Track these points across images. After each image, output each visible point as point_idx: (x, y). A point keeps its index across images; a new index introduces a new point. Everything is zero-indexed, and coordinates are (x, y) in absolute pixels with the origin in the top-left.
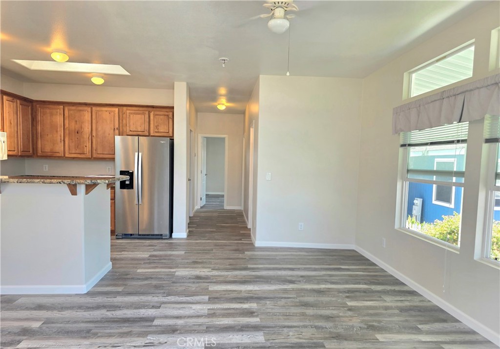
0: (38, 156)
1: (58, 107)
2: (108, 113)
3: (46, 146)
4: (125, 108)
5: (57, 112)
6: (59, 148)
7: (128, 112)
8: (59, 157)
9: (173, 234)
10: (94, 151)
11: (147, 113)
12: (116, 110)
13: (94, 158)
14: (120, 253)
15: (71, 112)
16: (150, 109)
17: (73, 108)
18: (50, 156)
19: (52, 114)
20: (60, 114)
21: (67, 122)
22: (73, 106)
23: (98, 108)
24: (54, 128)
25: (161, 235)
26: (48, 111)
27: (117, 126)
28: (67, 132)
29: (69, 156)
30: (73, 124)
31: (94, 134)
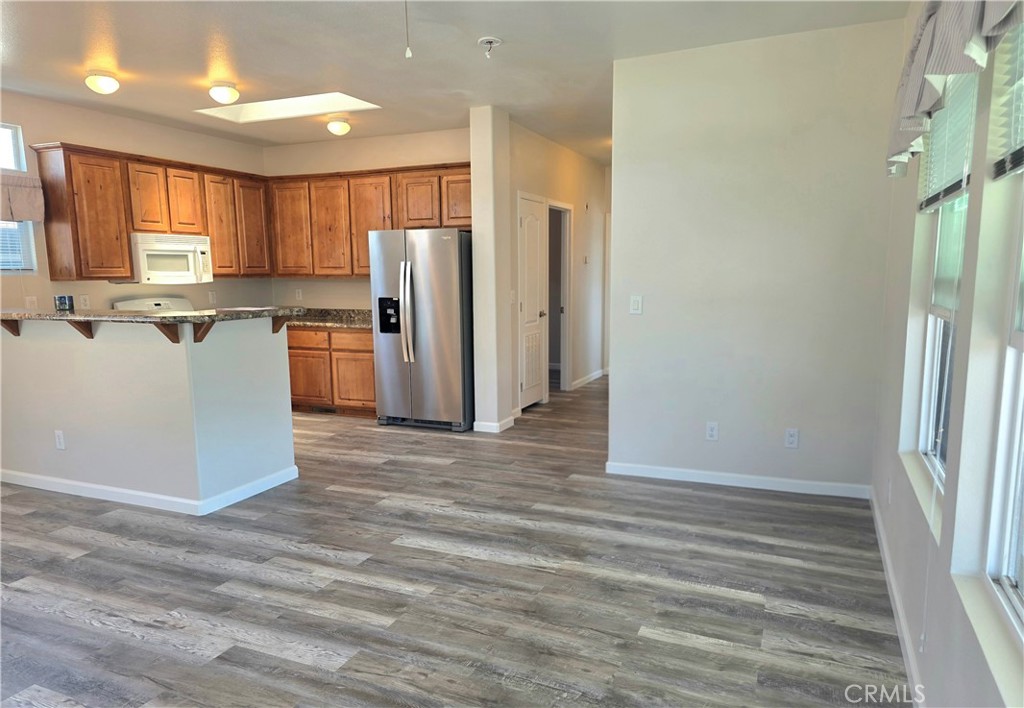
0: (279, 275)
1: (299, 184)
2: (372, 188)
3: (287, 257)
4: (400, 175)
5: (300, 195)
6: (306, 260)
7: (405, 182)
8: (307, 275)
9: (475, 423)
10: (355, 263)
11: (436, 179)
12: (386, 179)
13: (357, 275)
14: (346, 452)
15: (321, 192)
16: (441, 172)
17: (322, 184)
18: (295, 275)
19: (293, 199)
20: (305, 197)
21: (314, 210)
22: (323, 180)
23: (359, 181)
24: (296, 221)
25: (450, 424)
26: (288, 193)
27: (388, 212)
28: (315, 229)
29: (321, 273)
30: (323, 214)
31: (354, 231)
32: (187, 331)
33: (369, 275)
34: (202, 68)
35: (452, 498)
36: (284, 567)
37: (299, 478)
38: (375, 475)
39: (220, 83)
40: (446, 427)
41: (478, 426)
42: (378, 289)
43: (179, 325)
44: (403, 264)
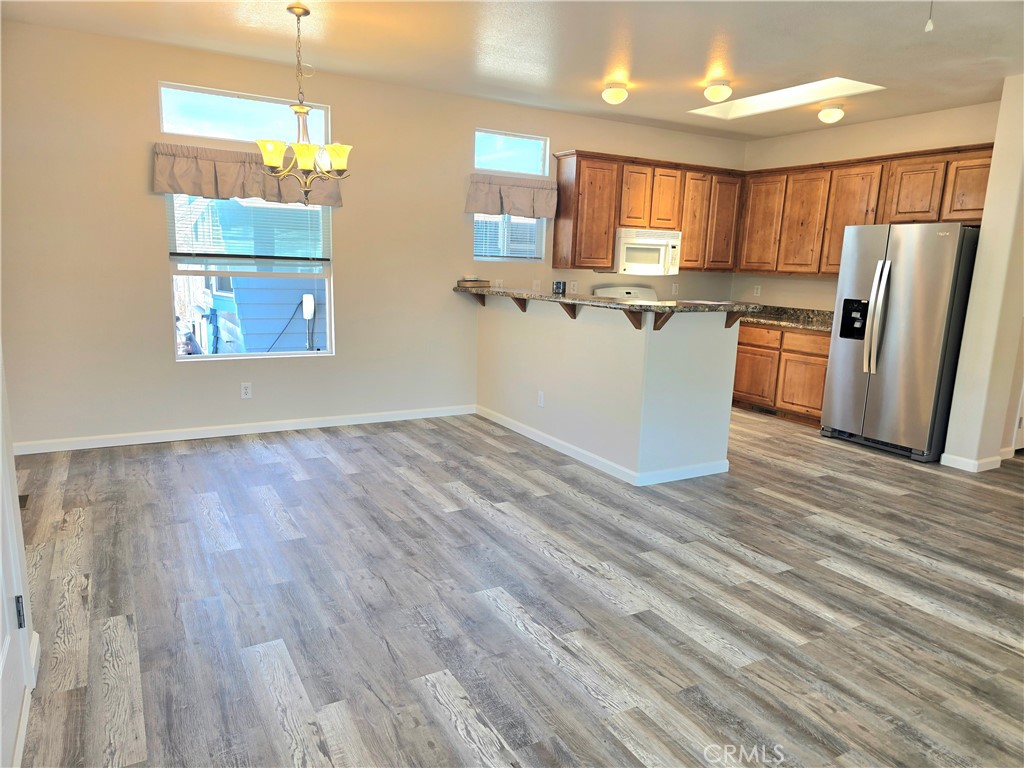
0: (741, 270)
1: (778, 178)
2: (859, 179)
3: (752, 253)
4: (895, 163)
5: (776, 188)
6: (771, 256)
7: (900, 170)
8: (769, 271)
9: (944, 456)
10: (824, 260)
11: (942, 165)
12: (878, 168)
13: (823, 273)
15: (798, 185)
16: (949, 157)
17: (802, 176)
18: (758, 271)
19: (768, 193)
20: (781, 191)
21: (788, 204)
22: (803, 172)
23: (843, 171)
24: (768, 216)
25: (909, 450)
26: (763, 188)
27: (873, 204)
28: (786, 224)
29: (785, 270)
30: (797, 207)
31: (828, 226)
32: (650, 318)
33: (837, 274)
34: (700, 70)
35: (897, 534)
36: (703, 553)
37: (729, 472)
38: (809, 488)
39: (717, 82)
40: (905, 453)
41: (946, 459)
42: (846, 289)
43: (644, 313)
44: (880, 263)
